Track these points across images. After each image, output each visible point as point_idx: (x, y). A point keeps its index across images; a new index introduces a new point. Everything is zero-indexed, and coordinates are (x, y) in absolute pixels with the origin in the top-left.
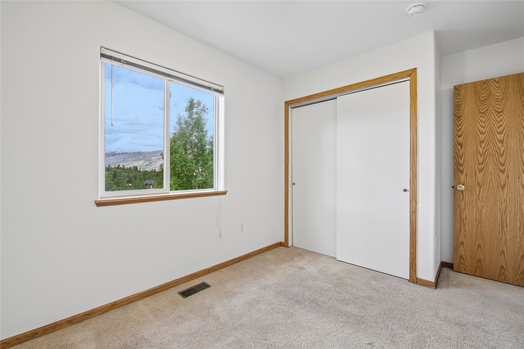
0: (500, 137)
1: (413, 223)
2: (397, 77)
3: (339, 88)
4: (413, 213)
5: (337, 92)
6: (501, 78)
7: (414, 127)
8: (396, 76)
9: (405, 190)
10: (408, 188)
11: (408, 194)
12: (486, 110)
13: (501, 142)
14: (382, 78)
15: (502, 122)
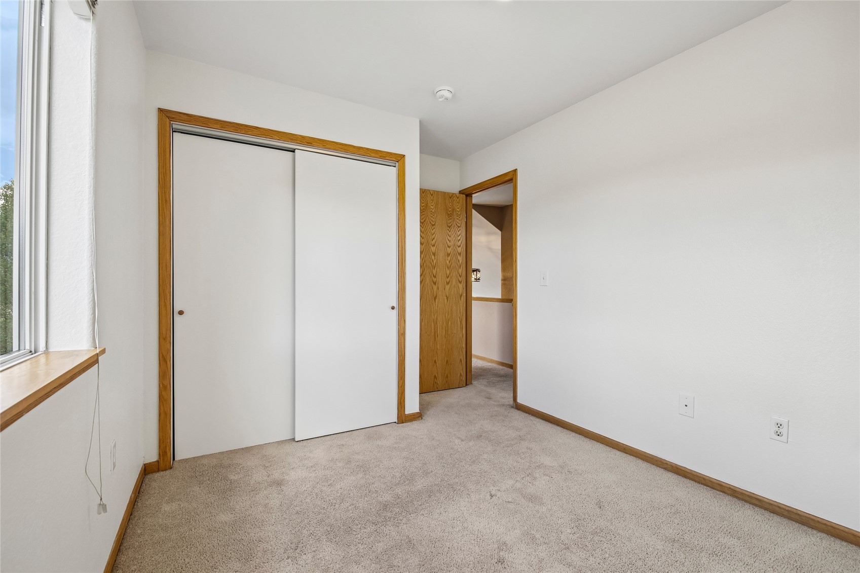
0: (433, 249)
1: (401, 345)
2: (385, 157)
3: (303, 137)
4: (402, 335)
5: (298, 142)
6: (434, 191)
7: (402, 227)
8: (384, 155)
9: (393, 308)
10: (395, 304)
11: (395, 312)
12: (425, 221)
13: (434, 254)
14: (368, 149)
15: (435, 235)
